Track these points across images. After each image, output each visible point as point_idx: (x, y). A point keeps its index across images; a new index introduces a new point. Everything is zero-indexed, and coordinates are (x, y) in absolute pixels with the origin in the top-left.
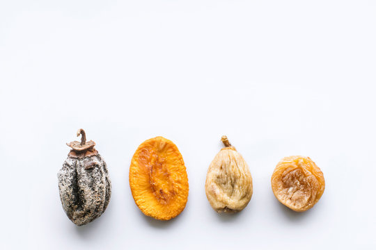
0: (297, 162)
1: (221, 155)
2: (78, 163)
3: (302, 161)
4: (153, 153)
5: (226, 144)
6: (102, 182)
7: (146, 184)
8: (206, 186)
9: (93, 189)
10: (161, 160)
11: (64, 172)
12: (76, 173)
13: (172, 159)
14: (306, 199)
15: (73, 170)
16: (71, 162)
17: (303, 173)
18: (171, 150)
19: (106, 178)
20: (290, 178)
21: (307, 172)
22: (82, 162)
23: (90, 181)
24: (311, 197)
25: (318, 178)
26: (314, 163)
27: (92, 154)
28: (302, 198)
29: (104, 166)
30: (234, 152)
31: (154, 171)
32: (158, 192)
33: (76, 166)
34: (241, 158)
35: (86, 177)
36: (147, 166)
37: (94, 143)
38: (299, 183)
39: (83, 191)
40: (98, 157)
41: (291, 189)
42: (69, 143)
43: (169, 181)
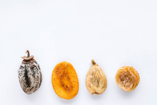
0: (127, 69)
1: (92, 69)
2: (27, 65)
3: (129, 68)
4: (62, 69)
5: (94, 63)
6: (38, 74)
7: (59, 83)
8: (86, 83)
9: (34, 77)
10: (65, 72)
11: (21, 70)
12: (26, 70)
13: (70, 71)
14: (132, 86)
15: (24, 69)
16: (23, 65)
17: (130, 74)
18: (70, 67)
19: (40, 72)
20: (124, 76)
21: (131, 73)
22: (28, 65)
23: (32, 73)
24: (134, 85)
25: (136, 76)
26: (134, 69)
27: (33, 61)
28: (130, 85)
29: (39, 66)
30: (97, 67)
31: (63, 77)
32: (65, 87)
33: (26, 67)
34: (101, 69)
35: (31, 72)
36: (59, 75)
37: (33, 56)
38: (128, 79)
39: (30, 78)
40: (36, 62)
41: (124, 81)
42: (22, 57)
43: (70, 81)
